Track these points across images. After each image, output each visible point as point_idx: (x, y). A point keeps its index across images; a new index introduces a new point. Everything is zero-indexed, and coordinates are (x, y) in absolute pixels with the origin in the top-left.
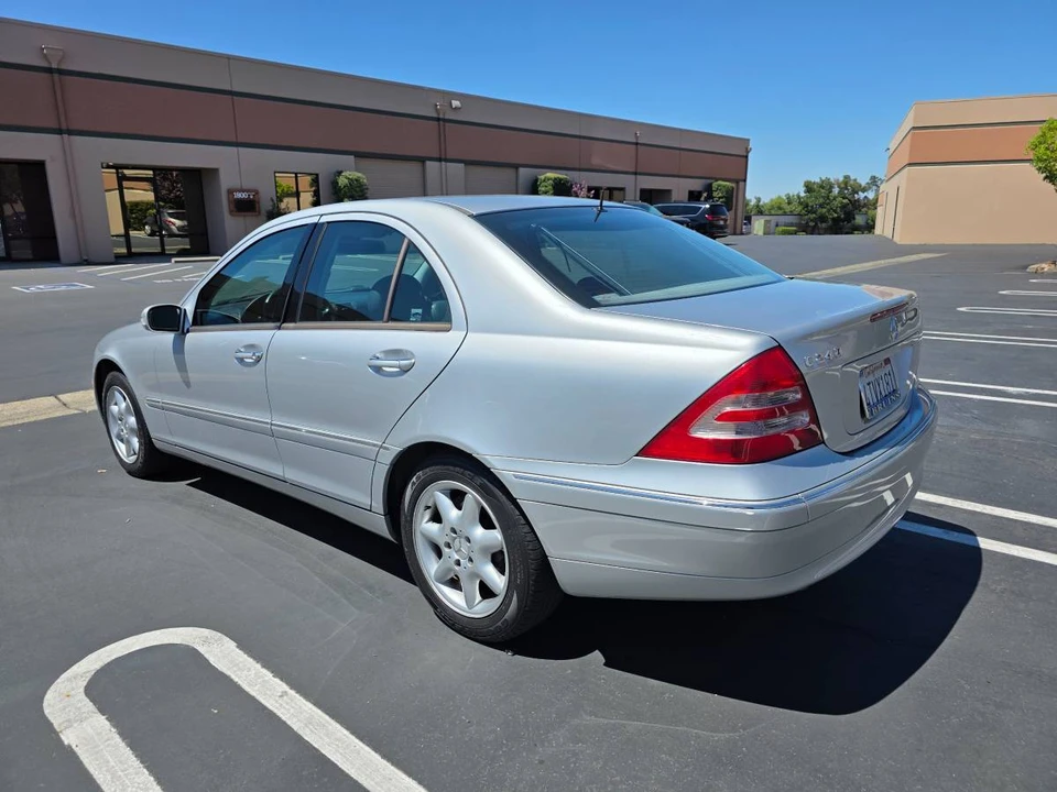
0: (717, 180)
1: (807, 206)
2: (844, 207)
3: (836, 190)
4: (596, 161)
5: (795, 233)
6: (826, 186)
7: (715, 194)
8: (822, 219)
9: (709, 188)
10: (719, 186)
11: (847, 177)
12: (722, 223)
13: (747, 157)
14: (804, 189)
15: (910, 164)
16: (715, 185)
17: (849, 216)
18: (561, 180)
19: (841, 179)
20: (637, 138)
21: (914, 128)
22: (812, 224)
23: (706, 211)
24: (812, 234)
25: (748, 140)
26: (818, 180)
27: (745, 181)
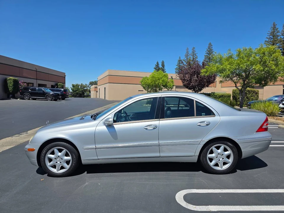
0: (58, 83)
1: (73, 90)
2: (82, 91)
3: (80, 87)
4: (25, 75)
5: (72, 97)
6: (77, 85)
7: (59, 86)
8: (77, 94)
9: (57, 85)
10: (60, 84)
11: (82, 84)
12: (68, 94)
13: (65, 77)
14: (72, 86)
15: (109, 83)
16: (58, 84)
17: (83, 93)
18: (16, 79)
19: (81, 84)
20: (36, 69)
21: (109, 75)
22: (75, 95)
23: (63, 91)
24: (75, 97)
25: (65, 73)
26: (75, 84)
27: (65, 83)
